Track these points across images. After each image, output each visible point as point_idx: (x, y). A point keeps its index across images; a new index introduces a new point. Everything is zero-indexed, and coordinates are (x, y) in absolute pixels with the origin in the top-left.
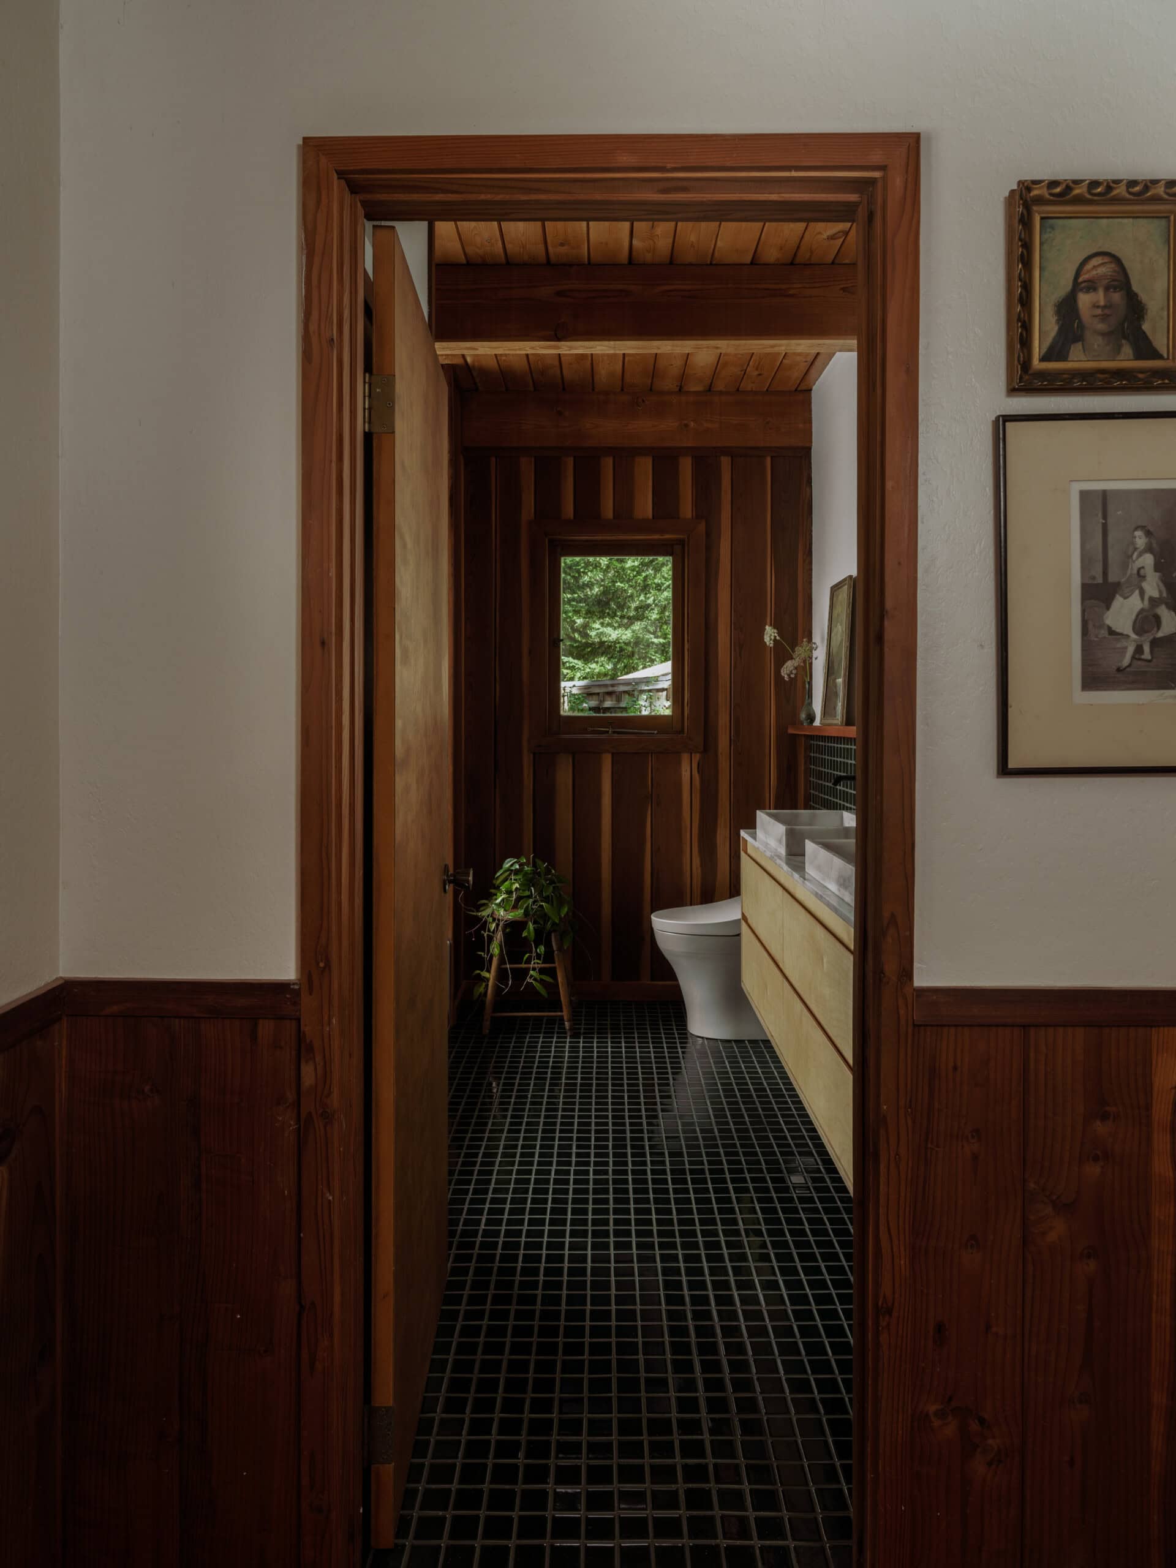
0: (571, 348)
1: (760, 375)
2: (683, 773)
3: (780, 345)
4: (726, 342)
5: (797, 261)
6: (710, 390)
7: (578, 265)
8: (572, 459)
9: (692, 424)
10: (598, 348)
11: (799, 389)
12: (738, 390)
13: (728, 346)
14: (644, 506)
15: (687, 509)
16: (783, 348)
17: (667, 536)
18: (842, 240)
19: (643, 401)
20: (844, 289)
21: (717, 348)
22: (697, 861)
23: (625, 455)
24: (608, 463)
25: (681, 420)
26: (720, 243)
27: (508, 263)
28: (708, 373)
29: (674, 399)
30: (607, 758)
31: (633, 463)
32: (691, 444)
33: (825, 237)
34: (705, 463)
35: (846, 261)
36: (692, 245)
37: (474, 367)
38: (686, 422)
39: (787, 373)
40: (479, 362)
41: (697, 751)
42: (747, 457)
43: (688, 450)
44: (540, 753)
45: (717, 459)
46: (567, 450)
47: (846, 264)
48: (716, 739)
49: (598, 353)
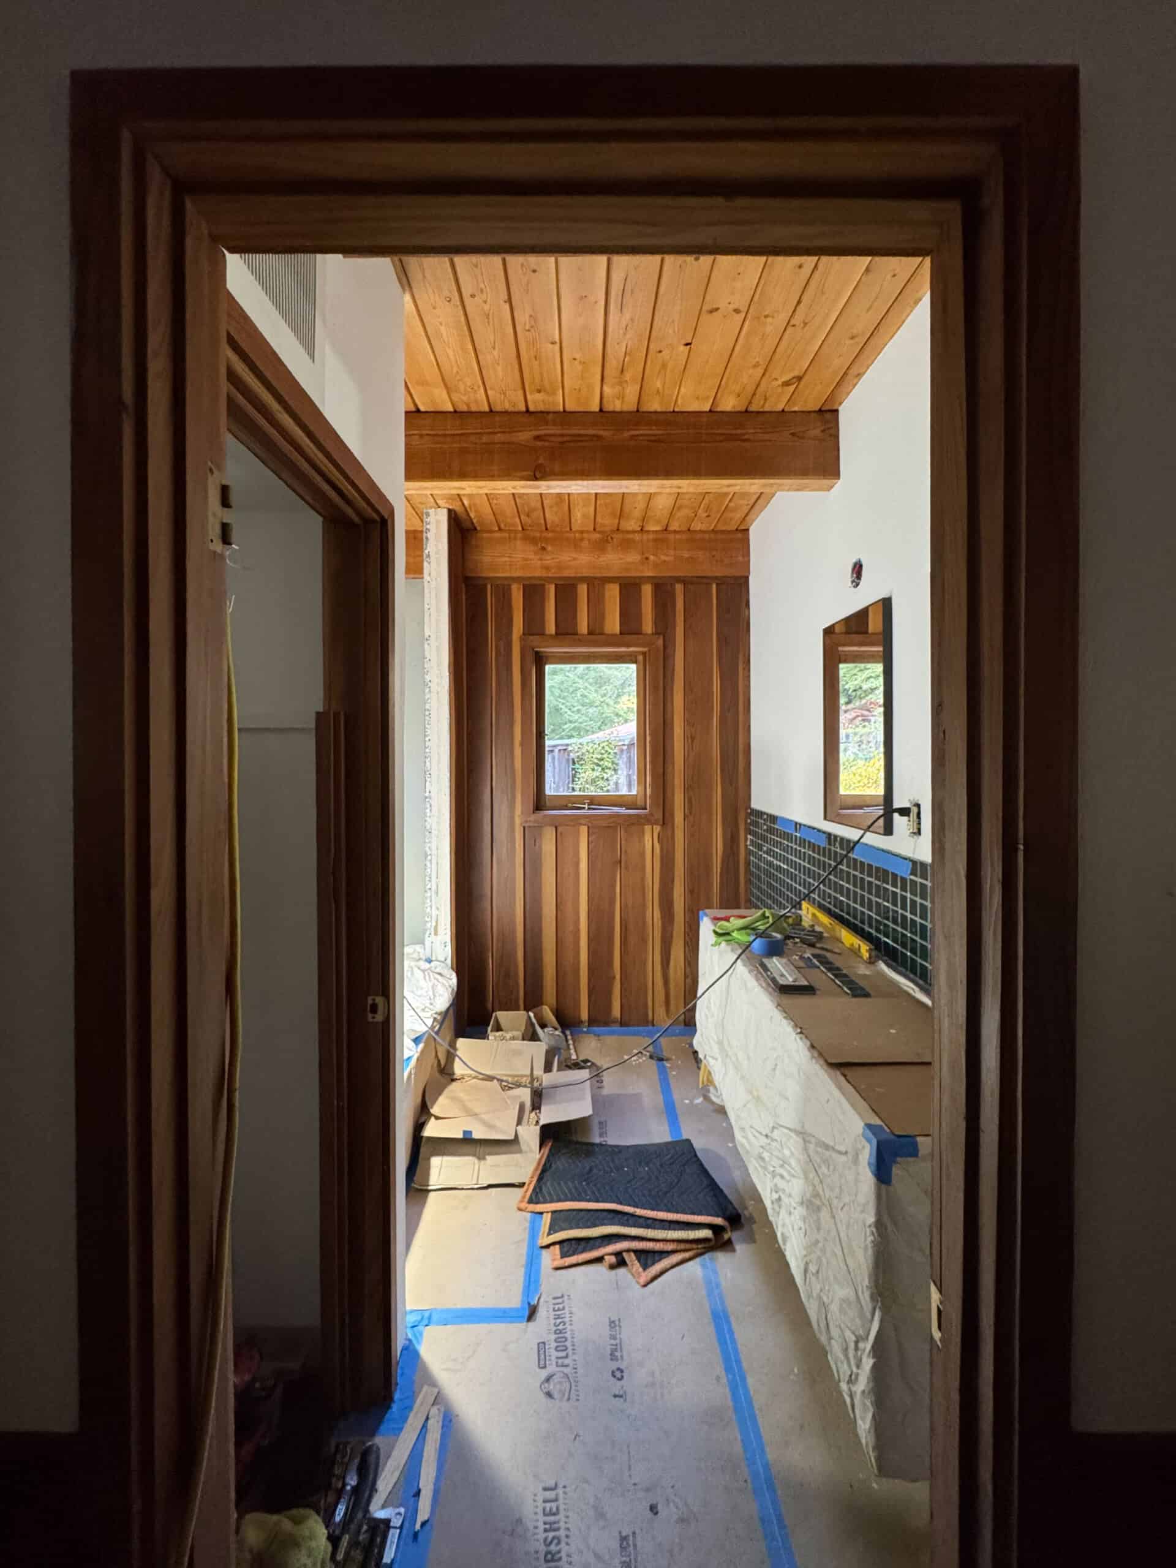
0: (549, 487)
1: (708, 516)
2: (646, 842)
3: (735, 485)
4: (687, 482)
5: (751, 409)
6: (666, 530)
7: (554, 412)
8: (553, 586)
9: (652, 558)
10: (574, 487)
11: (739, 528)
12: (689, 530)
13: (688, 486)
14: (613, 624)
15: (648, 627)
16: (738, 487)
17: (632, 649)
18: (795, 386)
19: (612, 538)
20: (793, 435)
22: (657, 915)
23: (597, 584)
24: (583, 589)
25: (643, 554)
26: (683, 390)
27: (491, 411)
28: (666, 513)
29: (637, 537)
30: (584, 830)
31: (604, 588)
32: (650, 574)
33: (780, 382)
34: (663, 589)
35: (796, 409)
36: (658, 391)
37: (471, 509)
38: (647, 555)
39: (731, 515)
40: (475, 505)
41: (657, 824)
42: (695, 584)
43: (649, 579)
44: (529, 827)
45: (673, 586)
46: (549, 580)
47: (795, 412)
48: (672, 815)
49: (574, 492)
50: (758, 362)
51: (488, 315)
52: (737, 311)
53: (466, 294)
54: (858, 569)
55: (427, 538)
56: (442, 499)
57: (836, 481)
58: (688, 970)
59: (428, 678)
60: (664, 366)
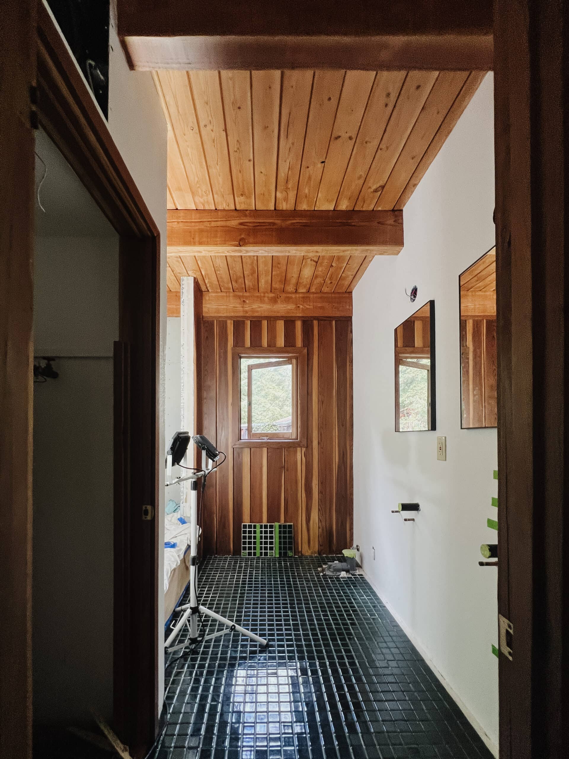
0: (247, 251)
1: (331, 283)
2: (298, 457)
3: (348, 250)
4: (321, 248)
5: (355, 209)
6: (309, 292)
7: (250, 210)
8: (249, 321)
9: (301, 306)
10: (260, 252)
11: (347, 291)
12: (321, 292)
13: (323, 251)
14: (281, 342)
15: (299, 343)
16: (349, 252)
17: (290, 355)
18: (380, 192)
19: (280, 296)
20: (379, 223)
21: (317, 252)
22: (304, 495)
23: (272, 320)
24: (265, 323)
25: (296, 304)
26: (320, 195)
27: (216, 209)
28: (309, 281)
29: (293, 296)
30: (265, 450)
31: (276, 323)
32: (301, 315)
33: (372, 190)
34: (307, 323)
35: (380, 209)
36: (306, 197)
37: (205, 277)
38: (298, 305)
39: (343, 282)
40: (208, 274)
41: (304, 447)
42: (325, 321)
43: (299, 318)
44: (236, 448)
45: (312, 321)
46: (247, 318)
47: (379, 211)
48: (312, 442)
49: (260, 255)
50: (361, 175)
51: (214, 140)
52: (350, 138)
53: (202, 124)
54: (414, 292)
55: (183, 292)
56: (191, 271)
57: (401, 248)
58: (320, 524)
59: (182, 366)
60: (310, 178)
